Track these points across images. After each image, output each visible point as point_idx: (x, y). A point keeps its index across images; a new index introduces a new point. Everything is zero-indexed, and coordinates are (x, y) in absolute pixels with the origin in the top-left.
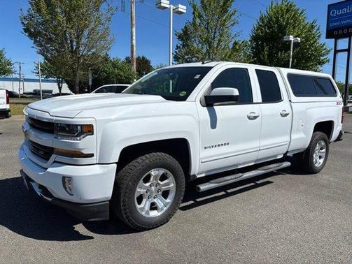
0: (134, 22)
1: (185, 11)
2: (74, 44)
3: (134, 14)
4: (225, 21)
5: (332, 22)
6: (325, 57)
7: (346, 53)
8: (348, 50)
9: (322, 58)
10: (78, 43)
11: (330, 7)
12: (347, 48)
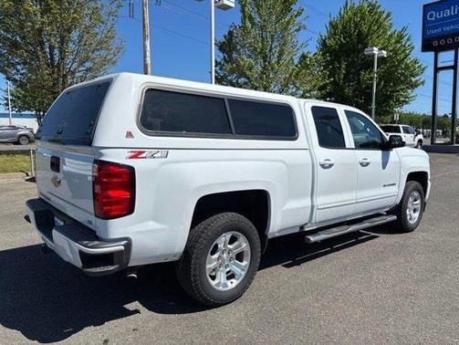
0: (148, 32)
1: (233, 5)
2: (56, 51)
3: (147, 21)
4: (288, 23)
5: (430, 28)
6: (417, 78)
7: (452, 71)
8: (454, 68)
9: (413, 79)
10: (62, 51)
11: (427, 8)
12: (452, 64)
